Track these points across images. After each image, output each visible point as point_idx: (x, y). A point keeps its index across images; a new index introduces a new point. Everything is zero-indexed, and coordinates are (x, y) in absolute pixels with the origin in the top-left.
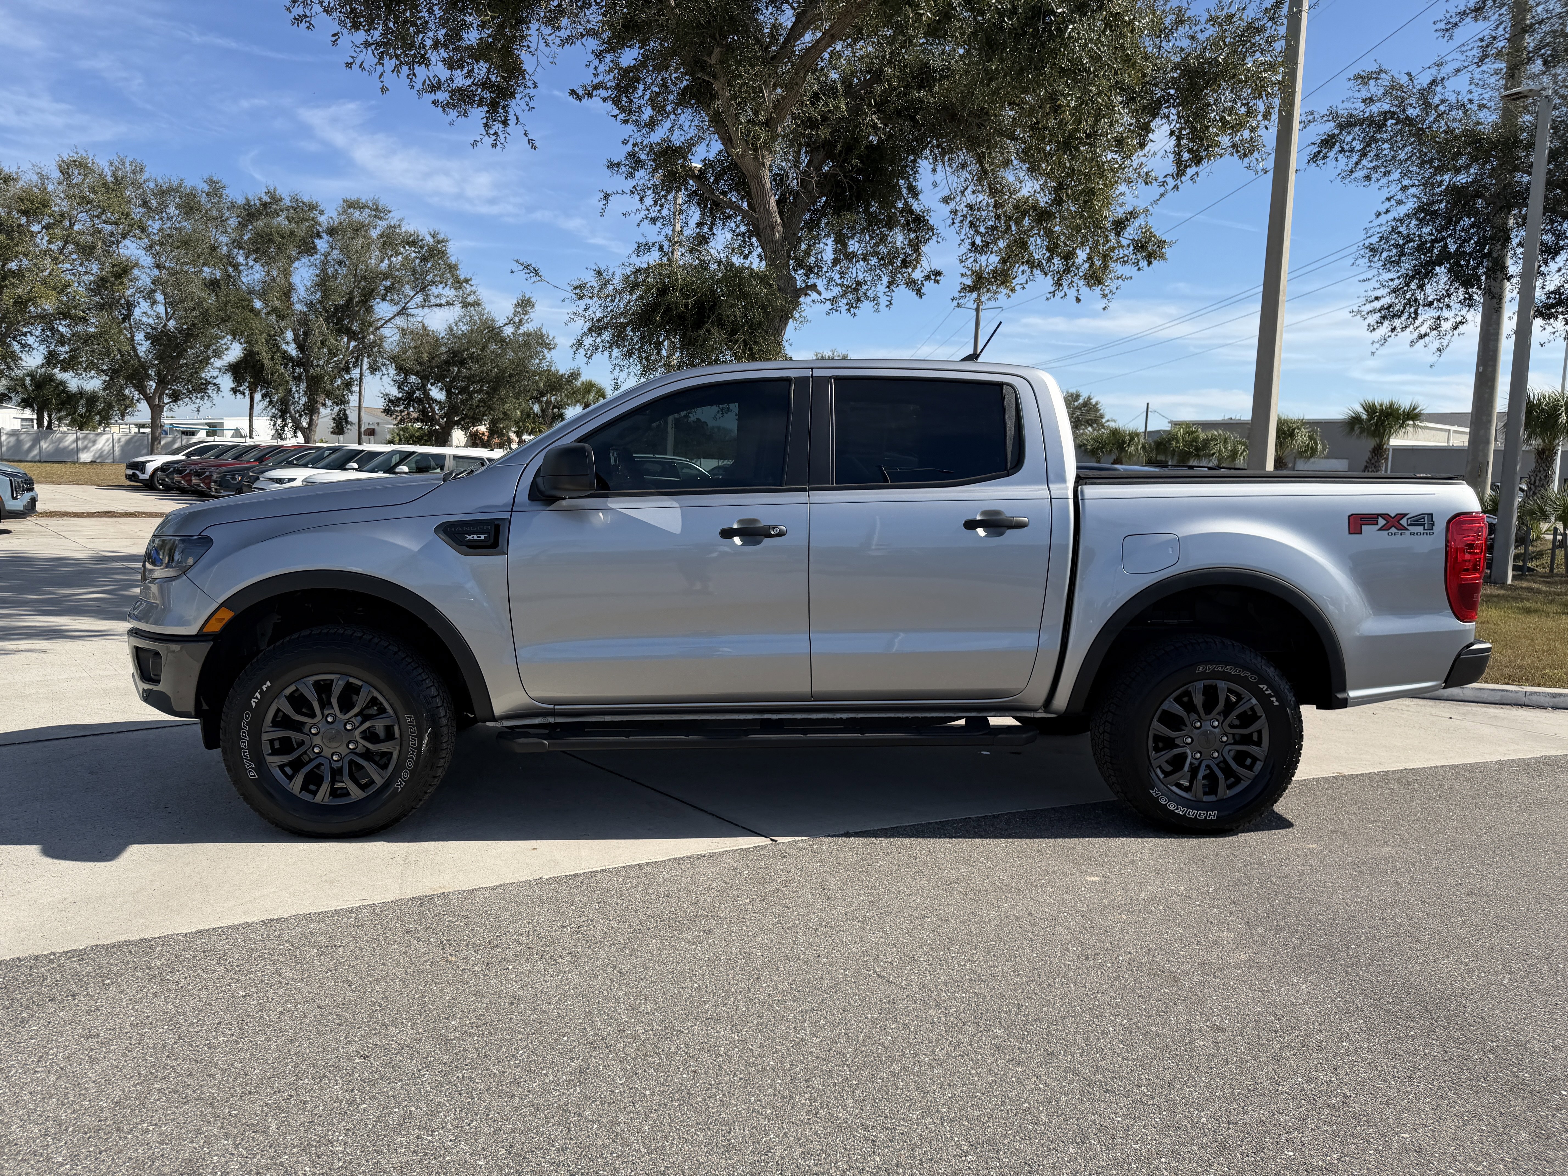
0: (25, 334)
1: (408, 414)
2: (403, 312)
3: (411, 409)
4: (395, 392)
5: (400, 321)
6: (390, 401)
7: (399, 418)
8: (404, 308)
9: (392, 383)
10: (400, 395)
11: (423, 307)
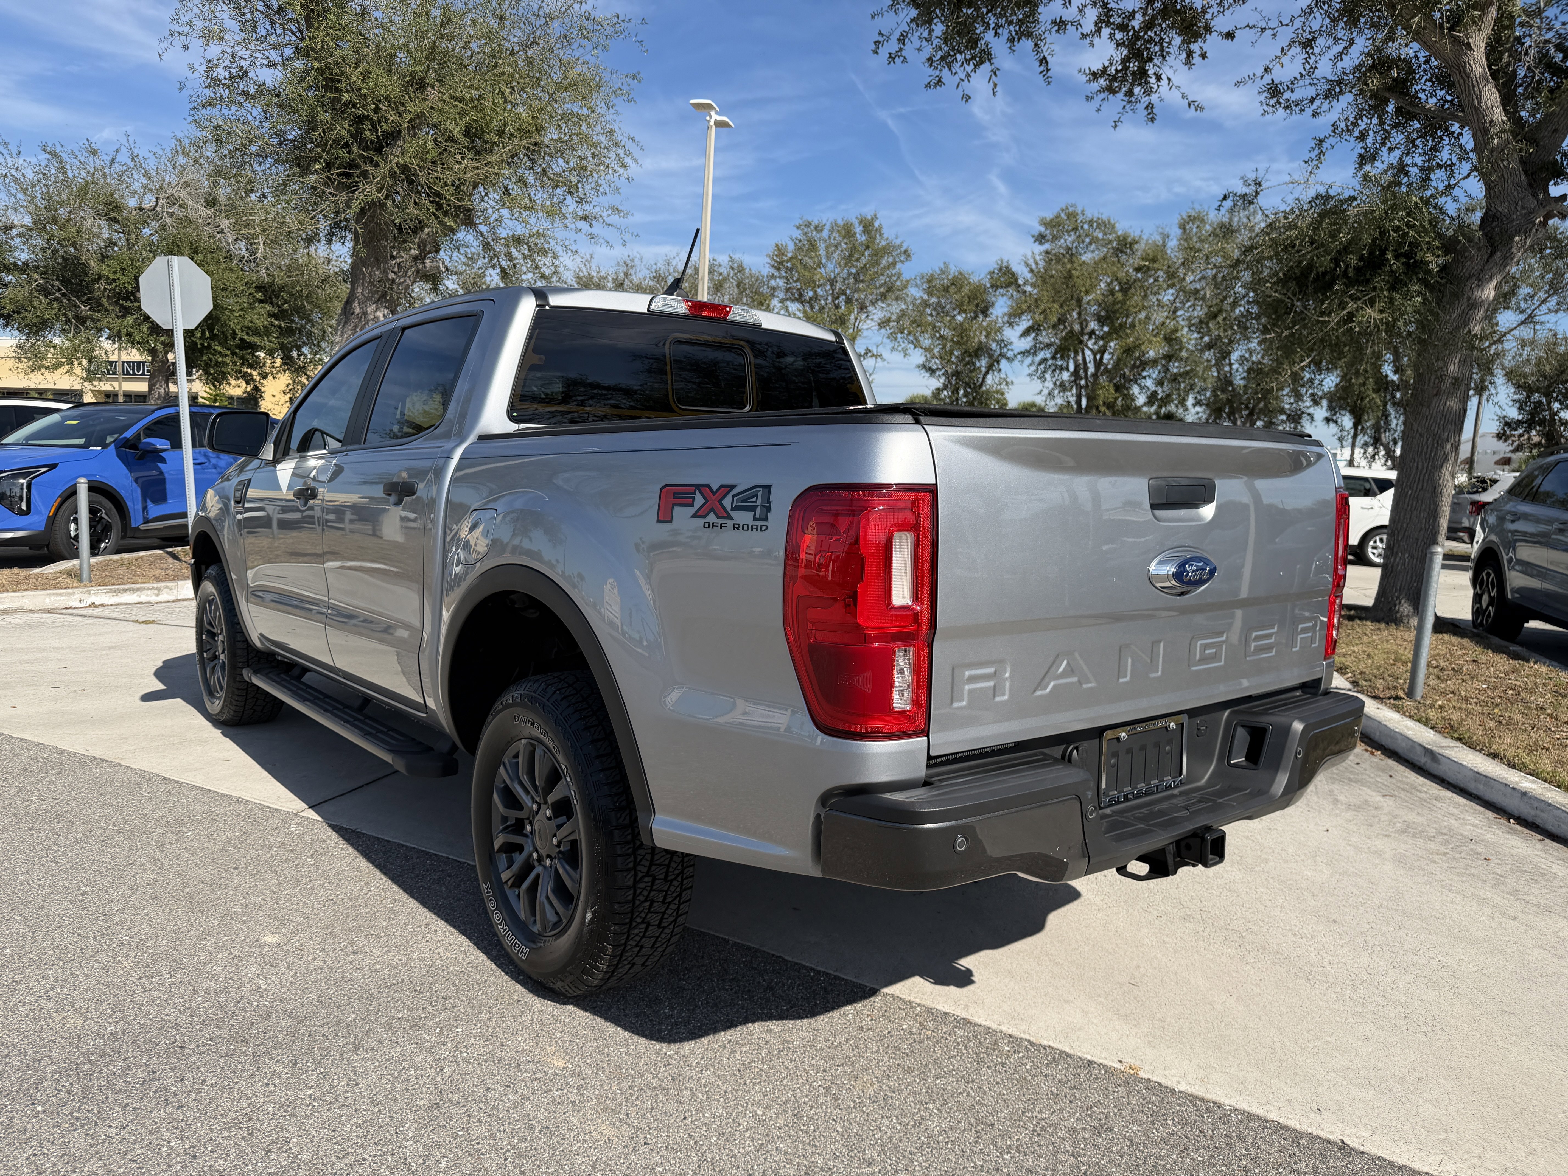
0: (1145, 378)
1: (1529, 439)
2: (1529, 320)
3: (1534, 432)
4: (1514, 414)
5: (1525, 332)
6: (1507, 424)
7: (1516, 444)
8: (1530, 316)
9: (1511, 403)
10: (1520, 417)
11: (1556, 311)
